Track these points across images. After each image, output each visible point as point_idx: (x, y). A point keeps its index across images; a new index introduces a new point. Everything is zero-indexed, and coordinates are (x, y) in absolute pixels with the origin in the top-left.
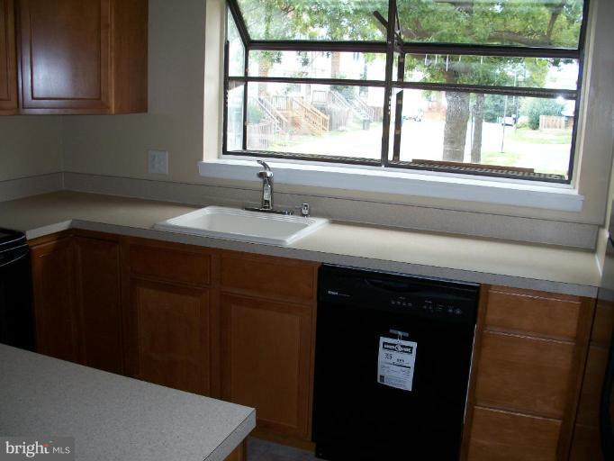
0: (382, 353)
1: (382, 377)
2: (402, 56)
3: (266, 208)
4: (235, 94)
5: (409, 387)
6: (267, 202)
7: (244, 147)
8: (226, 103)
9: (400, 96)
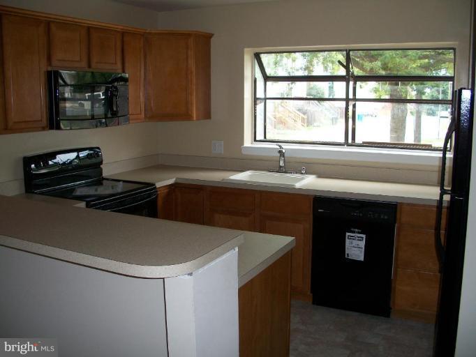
0: (347, 241)
1: (348, 255)
2: (355, 84)
3: (280, 170)
4: (260, 107)
5: (362, 258)
6: (281, 167)
7: (265, 137)
8: (255, 113)
9: (354, 106)
